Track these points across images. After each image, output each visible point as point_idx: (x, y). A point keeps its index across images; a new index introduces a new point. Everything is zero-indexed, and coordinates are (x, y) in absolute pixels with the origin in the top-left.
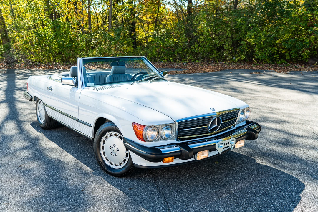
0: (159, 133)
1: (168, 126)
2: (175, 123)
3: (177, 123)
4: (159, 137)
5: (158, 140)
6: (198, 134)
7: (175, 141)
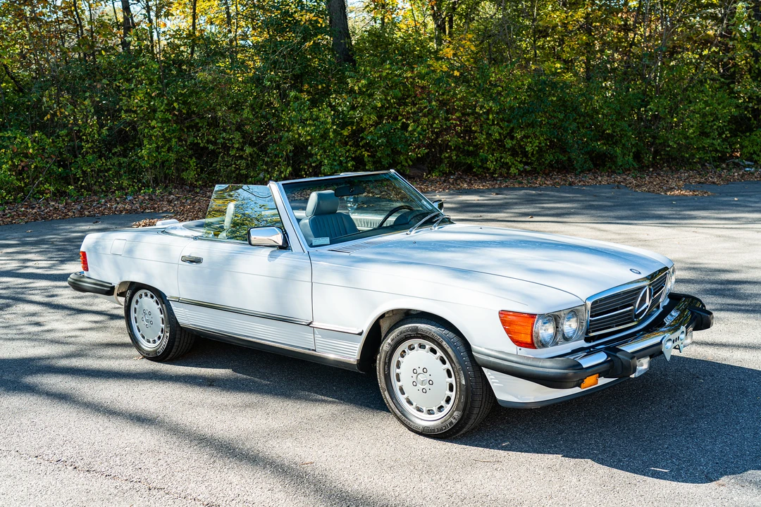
0: (557, 327)
1: (574, 312)
2: (585, 305)
3: (589, 304)
4: (559, 337)
5: (557, 344)
6: (617, 326)
7: (582, 344)
